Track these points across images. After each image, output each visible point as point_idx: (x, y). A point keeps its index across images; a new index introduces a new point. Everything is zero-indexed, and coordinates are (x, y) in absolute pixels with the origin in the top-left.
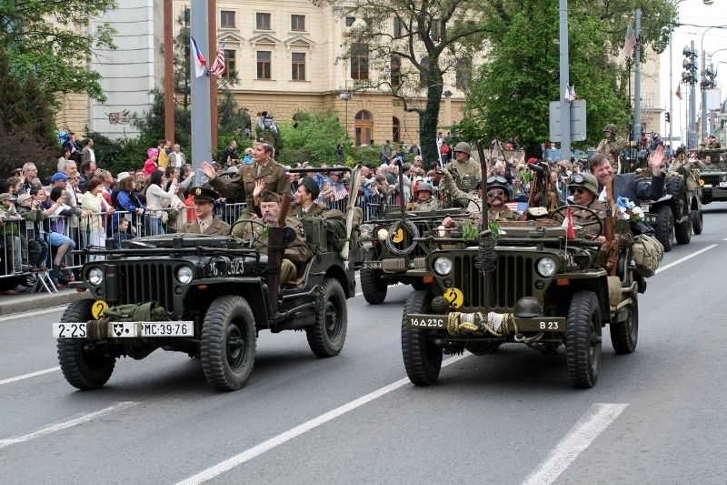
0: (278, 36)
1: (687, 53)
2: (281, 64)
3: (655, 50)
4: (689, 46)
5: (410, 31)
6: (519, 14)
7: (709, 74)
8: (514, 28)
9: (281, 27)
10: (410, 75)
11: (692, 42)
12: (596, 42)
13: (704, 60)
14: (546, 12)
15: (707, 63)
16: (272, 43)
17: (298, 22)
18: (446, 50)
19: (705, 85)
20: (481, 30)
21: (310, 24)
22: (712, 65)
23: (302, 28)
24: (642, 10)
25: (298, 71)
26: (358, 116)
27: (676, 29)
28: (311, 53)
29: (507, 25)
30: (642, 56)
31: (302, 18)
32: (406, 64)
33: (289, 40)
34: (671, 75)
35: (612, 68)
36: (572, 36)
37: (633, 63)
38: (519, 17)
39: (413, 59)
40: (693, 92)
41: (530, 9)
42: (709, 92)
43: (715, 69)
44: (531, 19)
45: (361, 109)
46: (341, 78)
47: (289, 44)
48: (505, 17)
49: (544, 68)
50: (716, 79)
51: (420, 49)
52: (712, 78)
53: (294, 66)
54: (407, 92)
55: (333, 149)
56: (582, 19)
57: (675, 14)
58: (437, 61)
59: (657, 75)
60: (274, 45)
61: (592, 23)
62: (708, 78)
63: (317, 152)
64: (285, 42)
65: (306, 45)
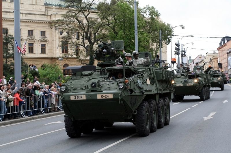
0: (36, 38)
1: (176, 45)
2: (37, 48)
3: (166, 44)
4: (177, 42)
5: (83, 37)
6: (121, 32)
7: (184, 51)
8: (119, 36)
9: (37, 35)
10: (83, 52)
11: (178, 41)
12: (147, 41)
13: (182, 47)
14: (129, 31)
15: (183, 48)
16: (34, 40)
17: (43, 33)
18: (96, 43)
19: (182, 55)
20: (108, 37)
21: (47, 34)
22: (184, 49)
23: (44, 35)
24: (162, 30)
25: (43, 50)
26: (64, 66)
27: (172, 37)
28: (47, 44)
29: (116, 35)
30: (162, 46)
31: (44, 32)
32: (82, 48)
33: (40, 39)
34: (171, 52)
35: (151, 50)
36: (139, 39)
37: (159, 48)
38: (121, 33)
39: (84, 46)
40: (179, 57)
41: (124, 30)
42: (184, 58)
43: (186, 50)
44: (124, 33)
45: (65, 63)
46: (58, 53)
47: (40, 41)
48: (115, 32)
49: (129, 50)
50: (186, 53)
51: (87, 43)
52: (184, 53)
53: (42, 49)
54: (82, 57)
55: (57, 77)
56: (142, 33)
57: (172, 32)
58: (92, 47)
59: (166, 52)
60: (35, 41)
61: (145, 35)
62: (183, 53)
63: (51, 78)
64: (38, 40)
65: (46, 41)
